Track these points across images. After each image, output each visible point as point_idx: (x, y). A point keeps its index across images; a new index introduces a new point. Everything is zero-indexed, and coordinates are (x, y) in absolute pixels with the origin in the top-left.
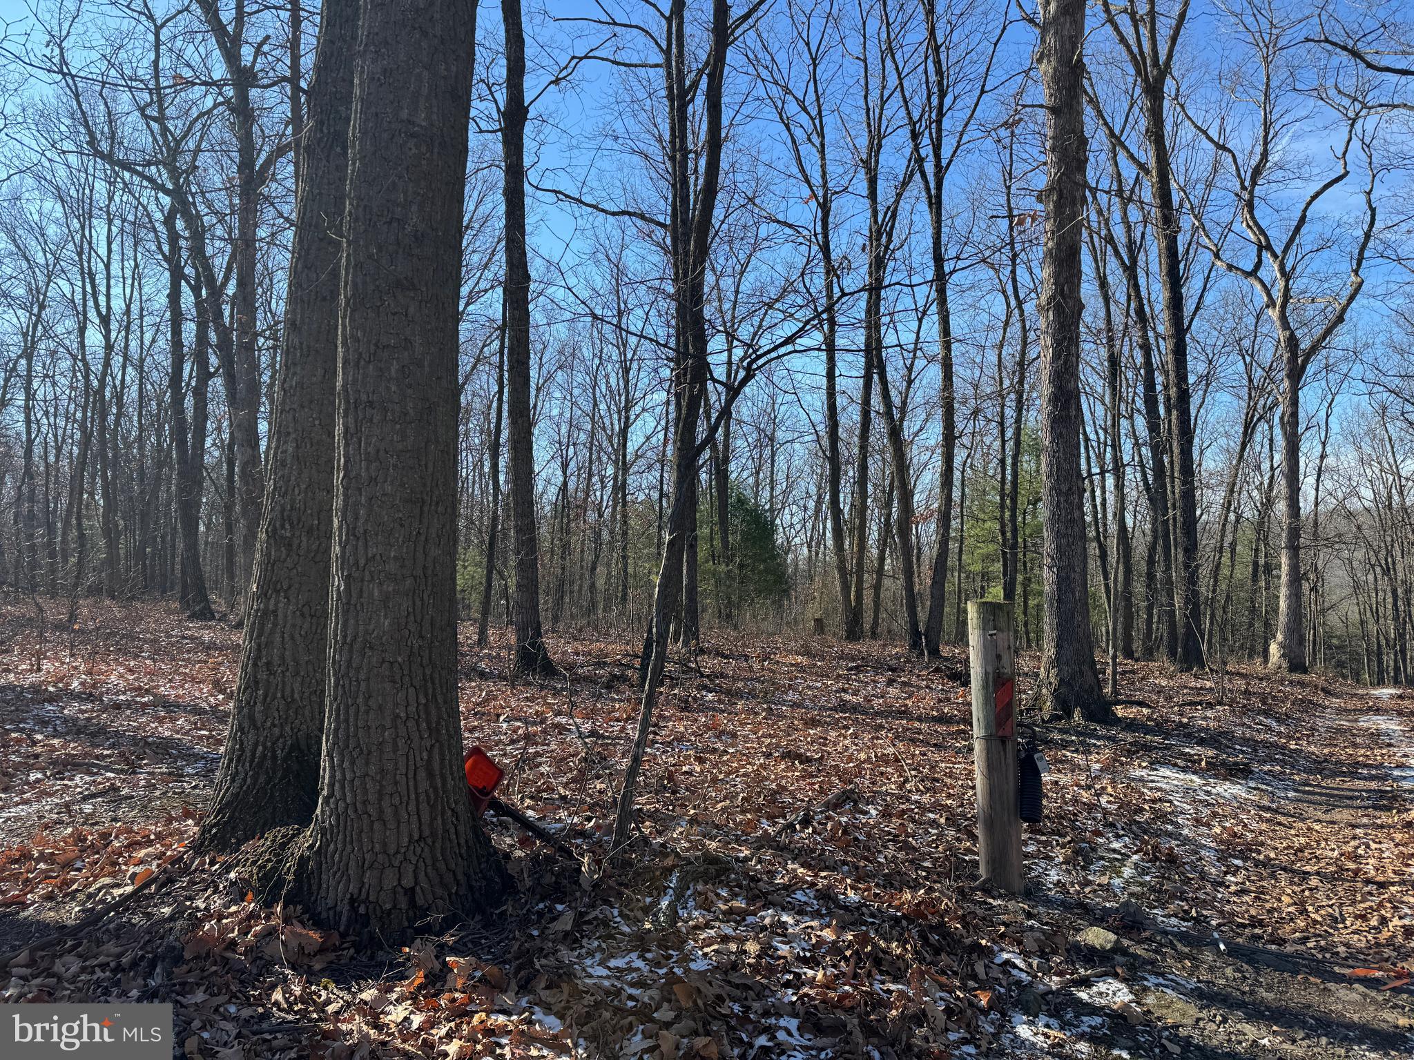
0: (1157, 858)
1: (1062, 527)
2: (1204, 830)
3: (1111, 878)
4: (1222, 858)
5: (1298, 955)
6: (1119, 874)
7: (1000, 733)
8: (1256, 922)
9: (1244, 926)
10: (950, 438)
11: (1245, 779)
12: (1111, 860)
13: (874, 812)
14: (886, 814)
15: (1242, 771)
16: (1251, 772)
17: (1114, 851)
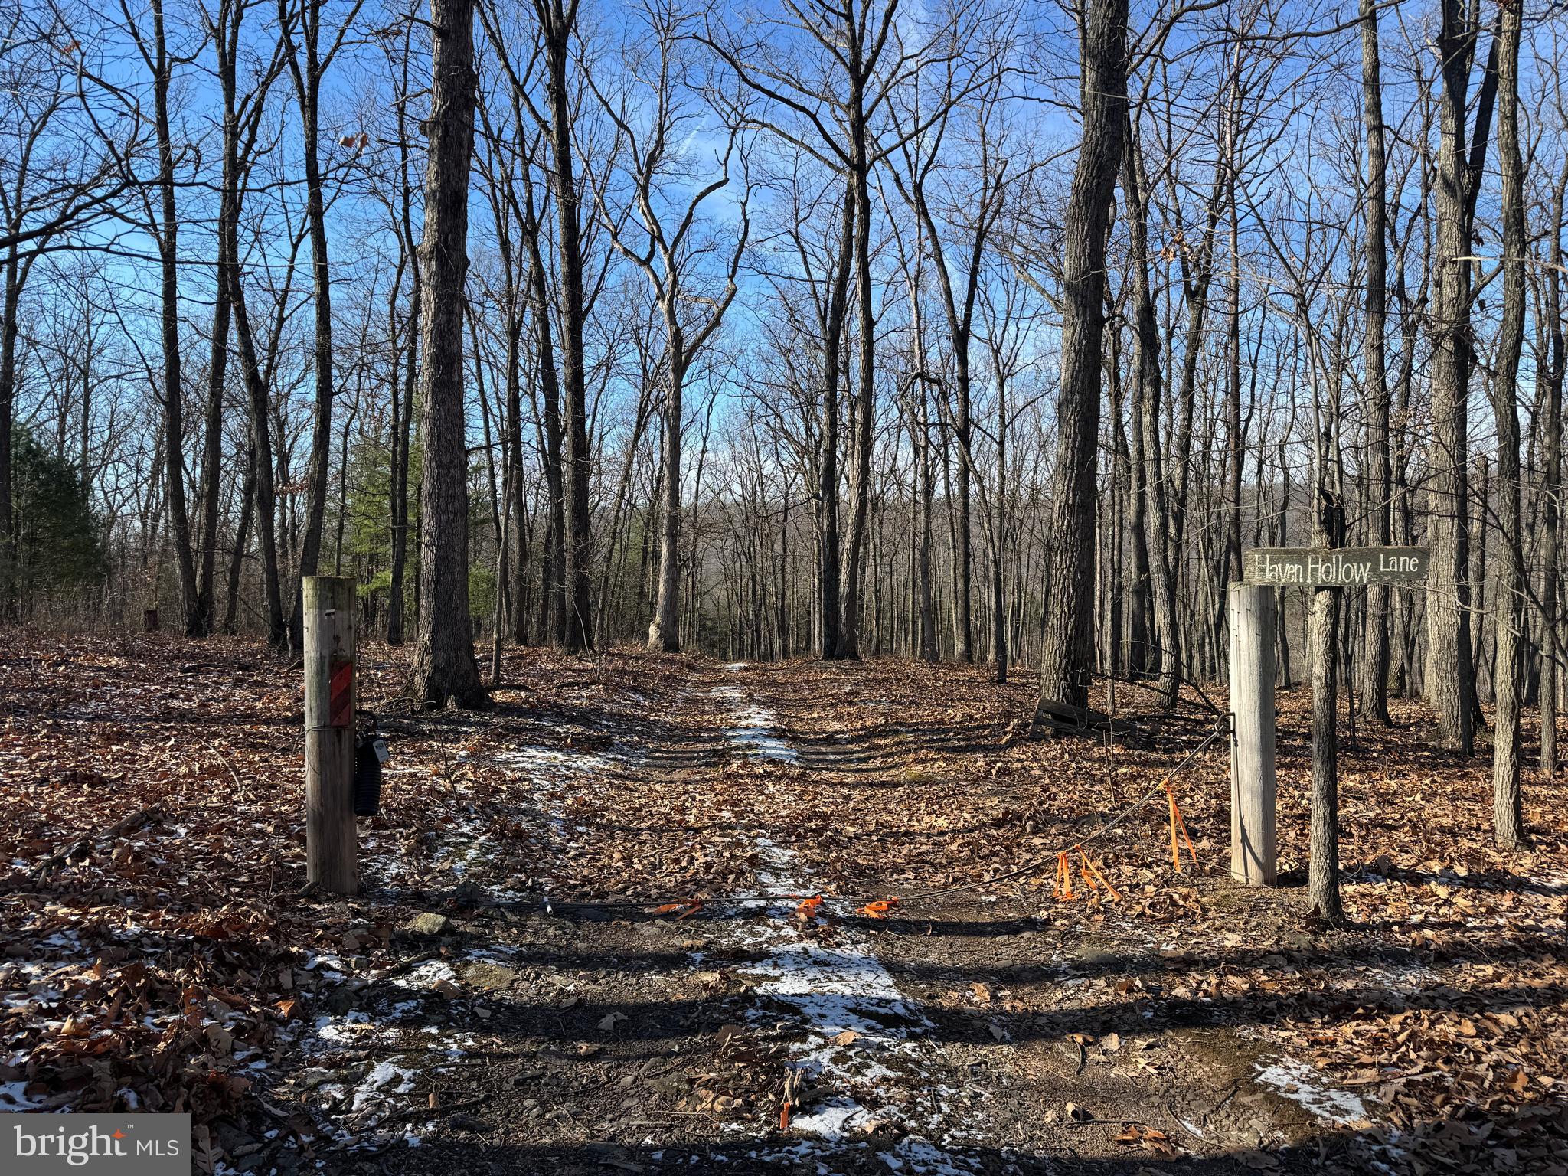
0: (504, 836)
1: (442, 503)
2: (557, 803)
3: (453, 862)
4: (569, 826)
5: (617, 904)
6: (461, 856)
7: (335, 723)
8: (587, 881)
9: (575, 886)
10: (326, 393)
11: (605, 751)
12: (456, 845)
13: (182, 831)
14: (199, 832)
15: (603, 744)
16: (612, 744)
17: (462, 835)
